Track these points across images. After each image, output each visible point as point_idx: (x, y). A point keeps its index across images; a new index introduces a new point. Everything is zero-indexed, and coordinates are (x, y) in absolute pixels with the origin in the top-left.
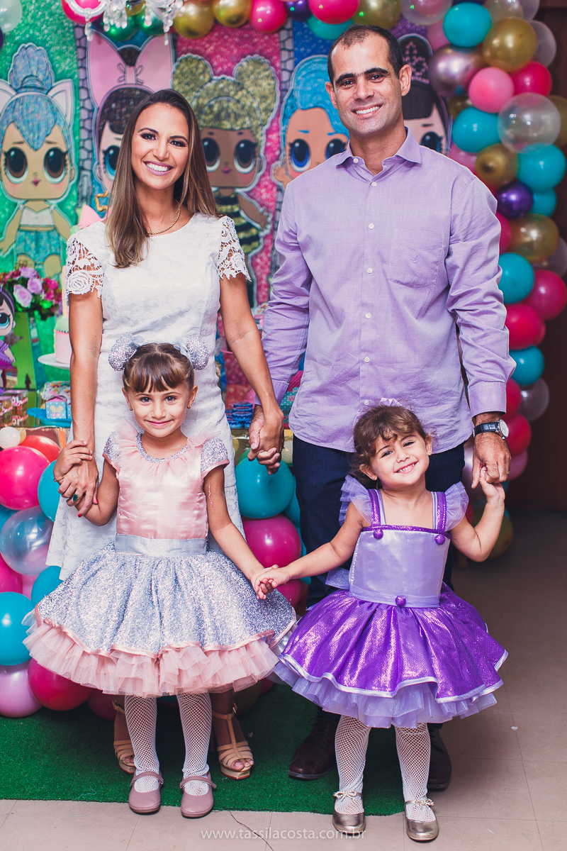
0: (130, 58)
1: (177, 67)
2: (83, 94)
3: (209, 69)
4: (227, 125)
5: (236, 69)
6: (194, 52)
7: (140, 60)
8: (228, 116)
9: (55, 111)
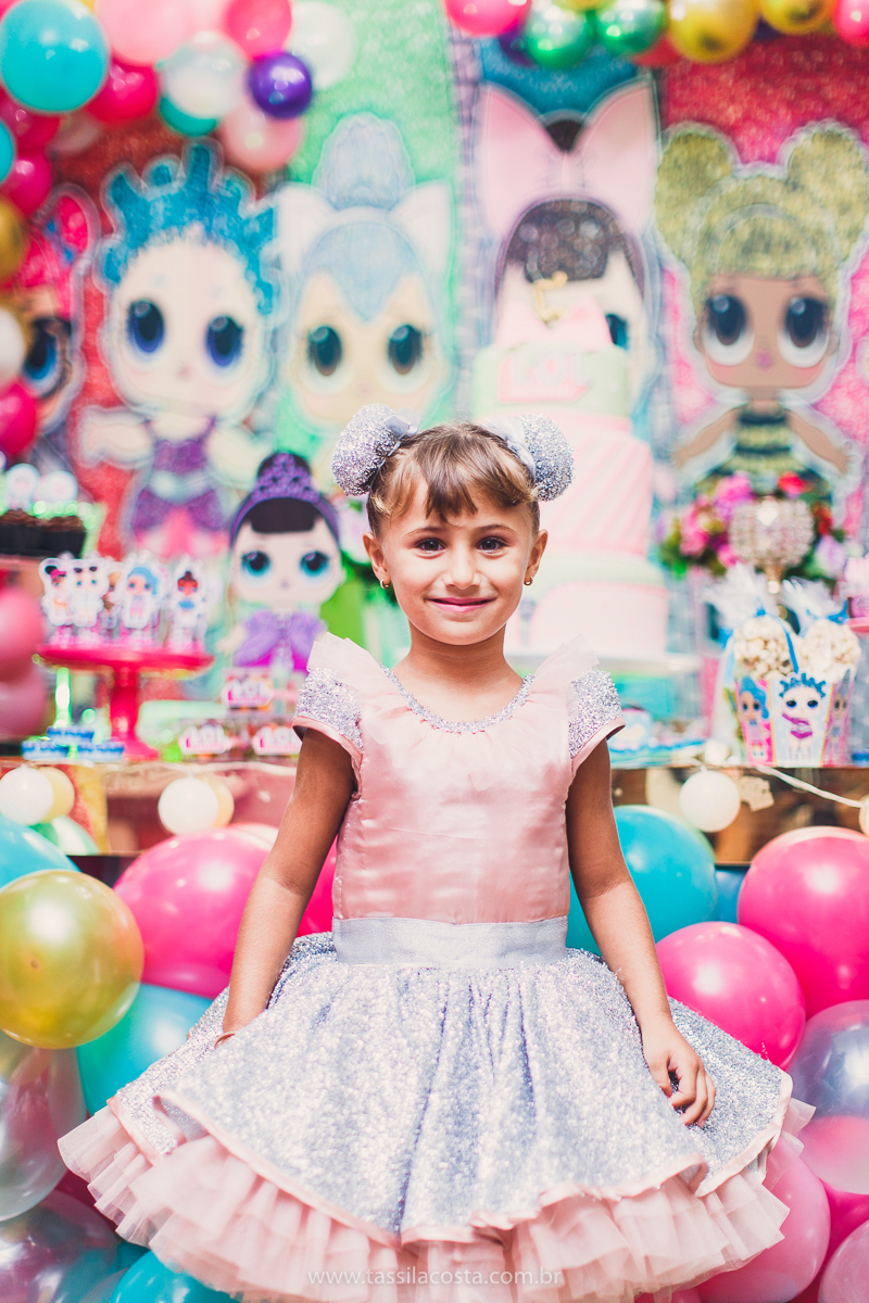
0: (565, 135)
1: (668, 153)
2: (466, 212)
3: (732, 156)
4: (764, 264)
5: (787, 151)
6: (701, 120)
7: (590, 142)
8: (767, 248)
9: (407, 249)
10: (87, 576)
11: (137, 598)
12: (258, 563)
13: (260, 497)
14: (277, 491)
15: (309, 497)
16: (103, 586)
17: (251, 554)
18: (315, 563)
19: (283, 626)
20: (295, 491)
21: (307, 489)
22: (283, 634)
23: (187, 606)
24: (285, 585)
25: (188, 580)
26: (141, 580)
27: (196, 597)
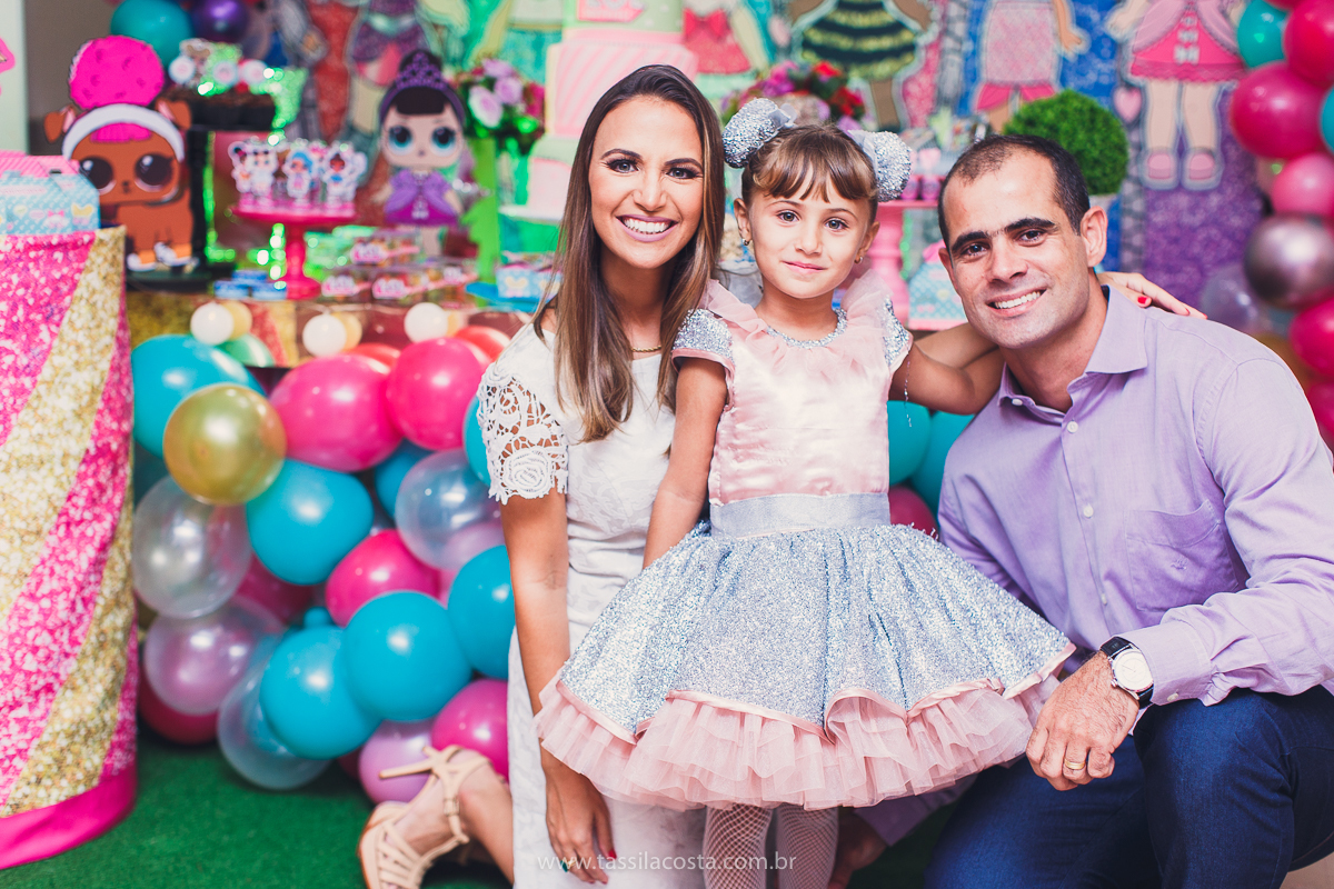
10: (262, 158)
11: (298, 175)
12: (402, 136)
13: (403, 85)
14: (415, 82)
15: (441, 86)
16: (273, 165)
17: (397, 129)
18: (443, 137)
19: (421, 184)
20: (429, 81)
21: (439, 80)
22: (420, 191)
23: (337, 179)
24: (422, 153)
25: (338, 161)
26: (301, 161)
27: (344, 173)
